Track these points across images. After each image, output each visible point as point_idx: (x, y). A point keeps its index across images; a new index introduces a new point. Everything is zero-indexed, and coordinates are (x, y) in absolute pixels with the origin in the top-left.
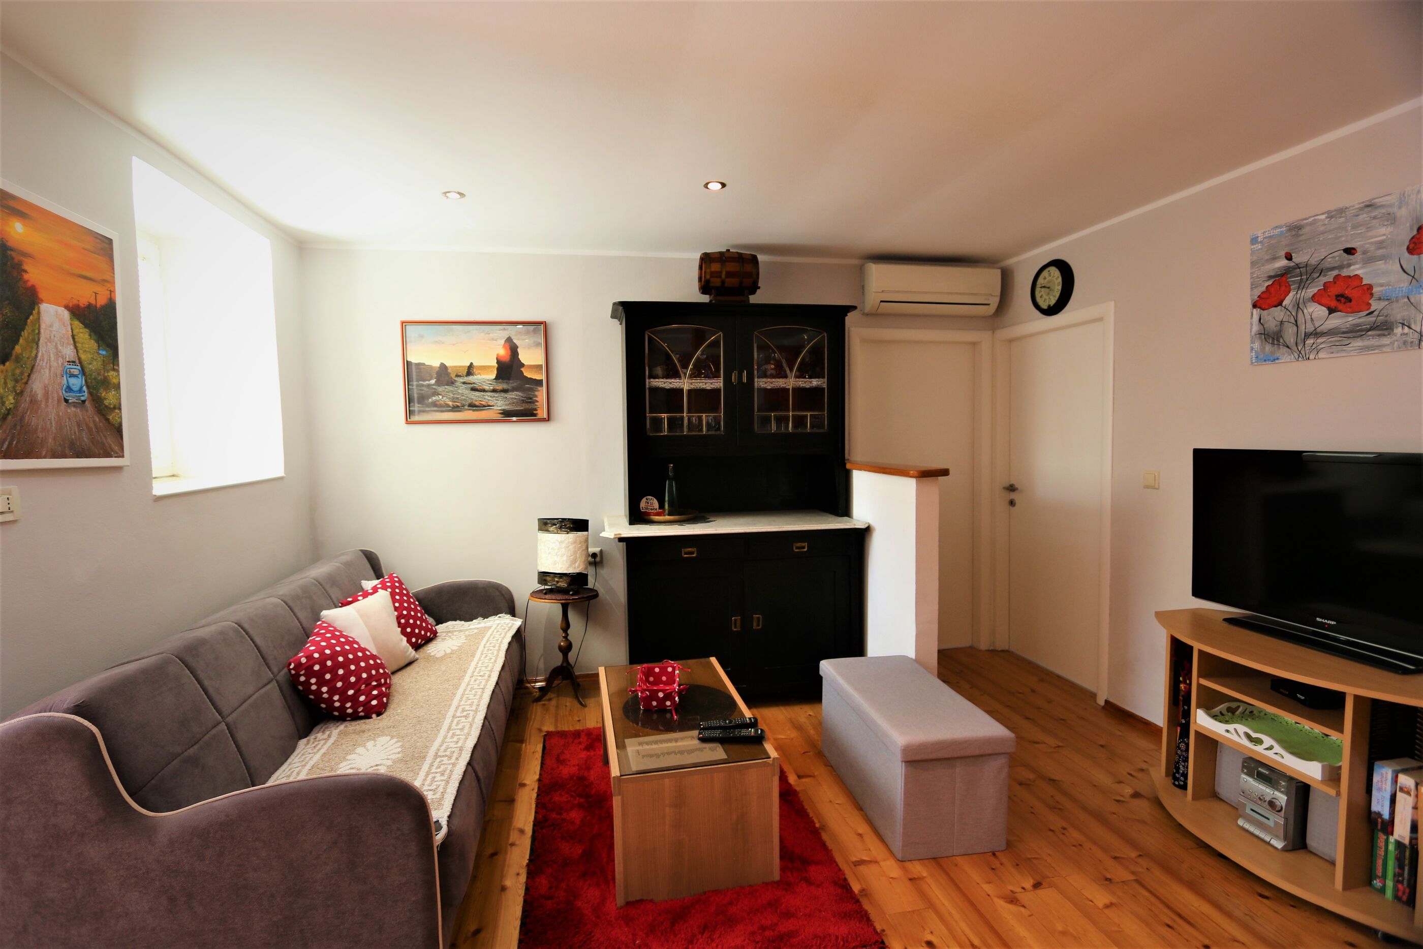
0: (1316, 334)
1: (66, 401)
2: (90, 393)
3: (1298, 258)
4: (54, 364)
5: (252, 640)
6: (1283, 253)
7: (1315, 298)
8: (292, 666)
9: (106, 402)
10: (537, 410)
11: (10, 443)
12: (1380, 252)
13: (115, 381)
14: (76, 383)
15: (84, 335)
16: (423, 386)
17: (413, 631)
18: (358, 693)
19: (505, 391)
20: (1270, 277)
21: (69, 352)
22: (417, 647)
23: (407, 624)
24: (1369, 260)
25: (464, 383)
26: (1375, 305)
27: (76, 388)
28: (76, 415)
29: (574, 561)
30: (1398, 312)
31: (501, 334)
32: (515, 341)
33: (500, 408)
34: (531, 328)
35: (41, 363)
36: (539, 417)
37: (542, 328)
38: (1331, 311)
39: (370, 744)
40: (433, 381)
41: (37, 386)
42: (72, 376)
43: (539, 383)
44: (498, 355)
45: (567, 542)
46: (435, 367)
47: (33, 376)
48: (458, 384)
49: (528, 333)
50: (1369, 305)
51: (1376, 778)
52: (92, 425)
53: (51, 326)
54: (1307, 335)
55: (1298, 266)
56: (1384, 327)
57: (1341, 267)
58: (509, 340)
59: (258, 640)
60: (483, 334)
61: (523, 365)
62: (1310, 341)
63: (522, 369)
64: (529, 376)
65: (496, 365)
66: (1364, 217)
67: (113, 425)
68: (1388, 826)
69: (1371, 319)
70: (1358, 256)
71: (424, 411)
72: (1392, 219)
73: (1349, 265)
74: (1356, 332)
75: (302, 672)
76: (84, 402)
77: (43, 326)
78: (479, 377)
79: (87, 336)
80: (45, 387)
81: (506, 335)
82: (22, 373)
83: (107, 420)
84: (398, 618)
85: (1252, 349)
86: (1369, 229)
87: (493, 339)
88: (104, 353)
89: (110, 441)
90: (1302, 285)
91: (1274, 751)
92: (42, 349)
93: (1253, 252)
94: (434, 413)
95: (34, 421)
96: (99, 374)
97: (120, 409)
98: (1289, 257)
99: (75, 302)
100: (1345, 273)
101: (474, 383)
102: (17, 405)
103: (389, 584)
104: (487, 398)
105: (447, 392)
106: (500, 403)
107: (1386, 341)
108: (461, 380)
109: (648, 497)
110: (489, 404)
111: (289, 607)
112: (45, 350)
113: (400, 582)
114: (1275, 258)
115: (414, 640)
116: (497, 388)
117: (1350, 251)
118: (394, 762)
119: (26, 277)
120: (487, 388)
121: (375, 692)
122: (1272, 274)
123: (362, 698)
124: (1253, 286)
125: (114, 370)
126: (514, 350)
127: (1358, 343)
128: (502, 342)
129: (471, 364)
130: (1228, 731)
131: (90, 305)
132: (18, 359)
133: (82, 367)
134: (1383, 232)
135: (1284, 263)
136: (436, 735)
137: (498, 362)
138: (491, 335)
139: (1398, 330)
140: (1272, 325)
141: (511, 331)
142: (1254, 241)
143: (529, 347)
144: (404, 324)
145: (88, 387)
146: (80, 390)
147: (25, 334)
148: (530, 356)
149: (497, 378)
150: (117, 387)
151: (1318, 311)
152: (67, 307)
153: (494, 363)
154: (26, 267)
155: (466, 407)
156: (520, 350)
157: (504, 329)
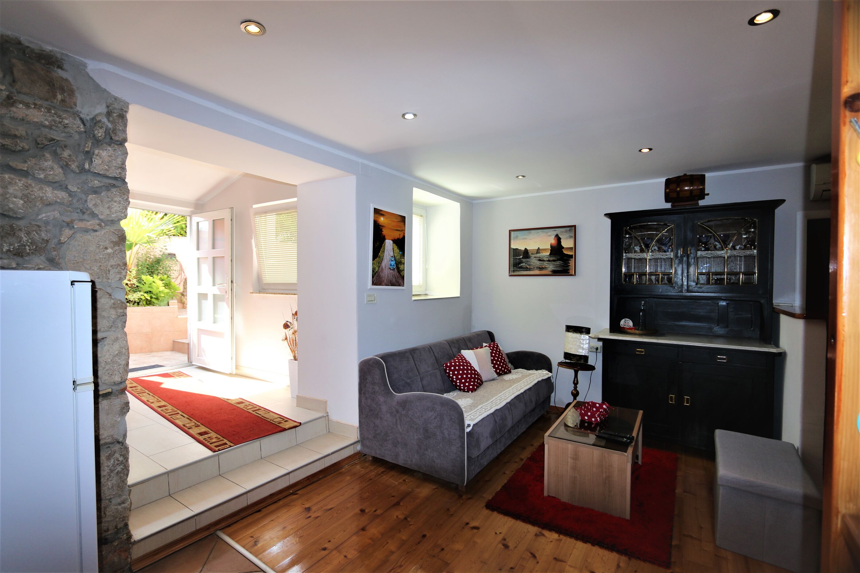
1: (390, 268)
2: (396, 266)
4: (388, 258)
5: (433, 353)
8: (445, 365)
9: (400, 269)
10: (569, 270)
11: (376, 281)
13: (403, 262)
14: (393, 263)
15: (396, 248)
16: (517, 259)
17: (498, 367)
18: (466, 382)
19: (554, 261)
21: (392, 254)
22: (499, 374)
23: (496, 364)
25: (535, 257)
27: (393, 265)
28: (392, 273)
31: (553, 233)
32: (560, 236)
33: (551, 269)
34: (568, 229)
35: (385, 258)
36: (570, 273)
37: (573, 228)
39: (463, 399)
40: (521, 257)
41: (383, 265)
42: (392, 261)
43: (571, 256)
44: (551, 243)
46: (522, 250)
47: (383, 262)
48: (532, 258)
49: (566, 232)
52: (396, 276)
53: (388, 246)
58: (557, 236)
59: (436, 354)
60: (545, 234)
61: (563, 248)
63: (563, 250)
64: (566, 253)
65: (550, 248)
67: (402, 276)
71: (516, 271)
75: (448, 369)
76: (394, 269)
77: (386, 247)
78: (542, 254)
79: (397, 248)
80: (385, 264)
81: (555, 233)
82: (380, 261)
83: (400, 274)
84: (492, 361)
87: (549, 236)
88: (401, 253)
89: (401, 281)
92: (385, 253)
94: (522, 272)
95: (382, 274)
96: (399, 260)
97: (404, 271)
99: (394, 238)
101: (540, 257)
102: (378, 270)
103: (492, 346)
104: (545, 264)
105: (527, 262)
106: (551, 267)
108: (534, 256)
109: (626, 319)
110: (546, 267)
111: (449, 345)
112: (386, 253)
113: (497, 346)
115: (498, 371)
116: (550, 259)
118: (467, 405)
119: (383, 233)
120: (545, 259)
121: (472, 383)
123: (467, 384)
125: (403, 258)
126: (558, 239)
128: (554, 237)
129: (539, 248)
131: (398, 238)
132: (379, 257)
133: (395, 258)
136: (486, 402)
137: (551, 247)
138: (549, 234)
141: (558, 231)
143: (567, 238)
144: (510, 231)
145: (396, 264)
146: (394, 265)
147: (382, 249)
148: (567, 243)
149: (550, 254)
150: (404, 264)
152: (392, 240)
153: (549, 247)
154: (383, 230)
155: (535, 269)
156: (562, 240)
157: (555, 230)
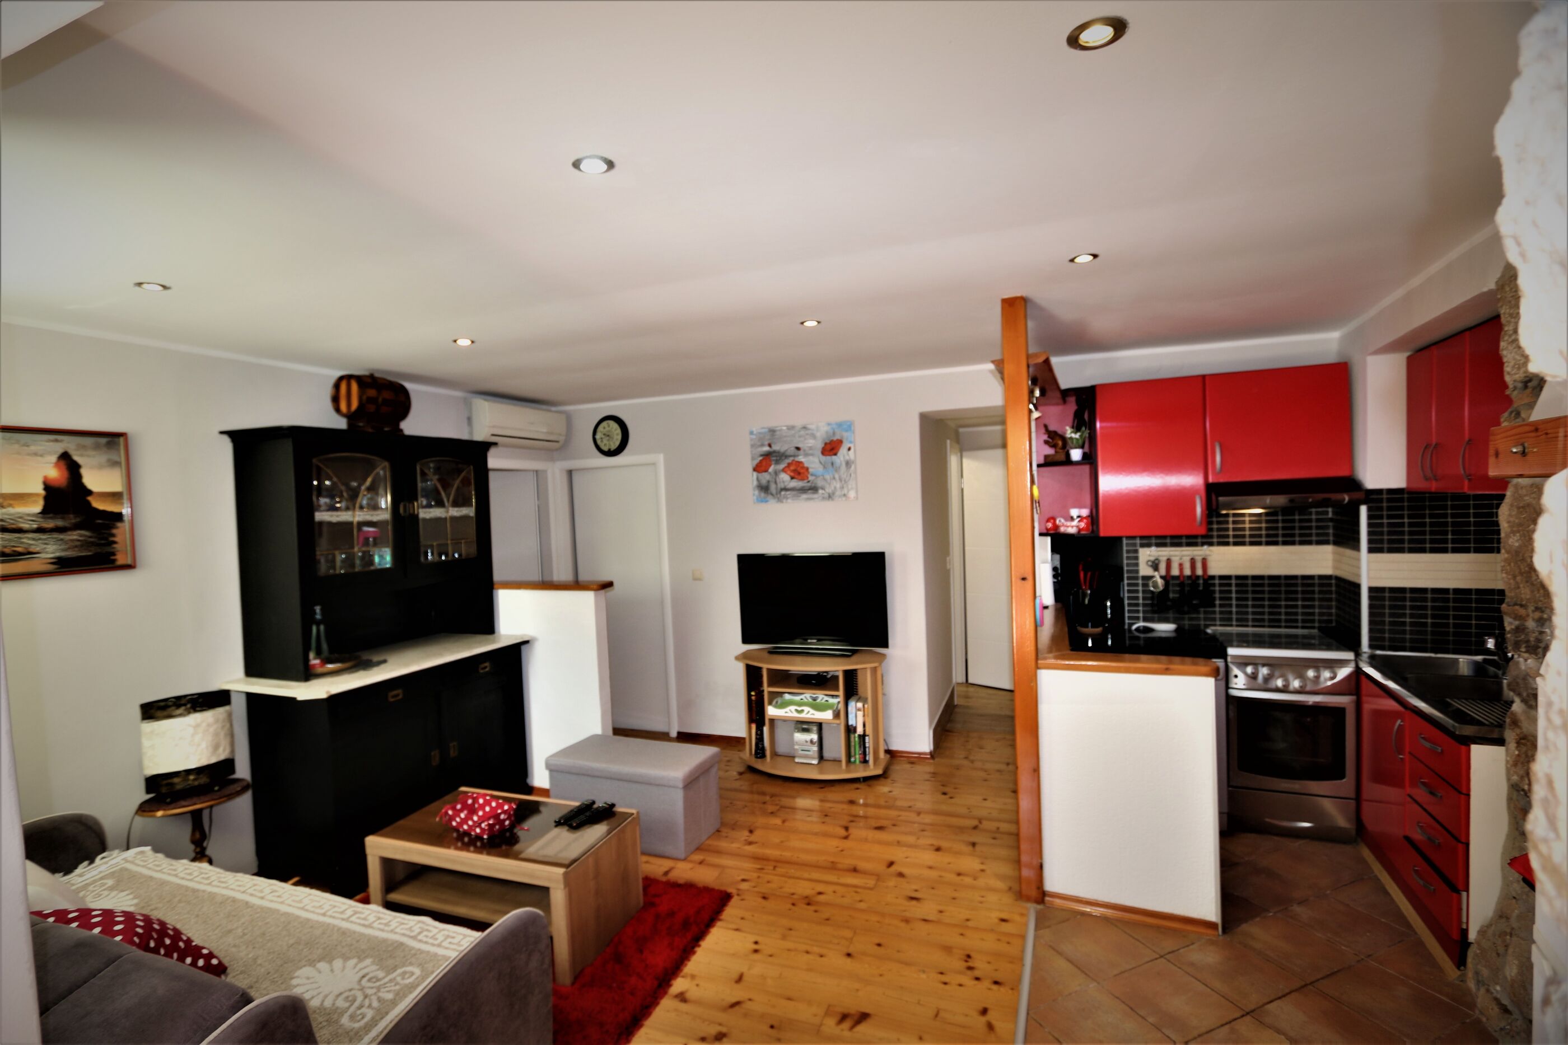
0: (786, 489)
3: (776, 447)
6: (766, 443)
7: (784, 470)
12: (811, 452)
20: (761, 455)
24: (806, 455)
26: (811, 478)
29: (216, 747)
30: (820, 483)
31: (50, 448)
32: (75, 458)
34: (103, 440)
37: (117, 441)
38: (792, 478)
43: (119, 517)
44: (44, 478)
45: (204, 725)
49: (97, 447)
50: (808, 478)
51: (850, 709)
54: (782, 490)
55: (774, 452)
56: (814, 489)
57: (794, 456)
58: (65, 457)
60: (16, 446)
61: (90, 493)
62: (783, 493)
63: (90, 498)
65: (43, 492)
66: (802, 433)
68: (855, 729)
69: (809, 484)
70: (801, 452)
72: (814, 437)
73: (798, 456)
74: (803, 490)
81: (59, 448)
85: (754, 495)
86: (805, 439)
87: (36, 454)
90: (777, 462)
91: (810, 713)
93: (751, 440)
98: (770, 445)
100: (797, 459)
107: (815, 496)
114: (762, 445)
117: (798, 449)
122: (762, 453)
124: (753, 459)
126: (69, 464)
127: (804, 496)
128: (54, 458)
130: (786, 712)
134: (811, 442)
135: (766, 449)
137: (47, 488)
138: (32, 448)
139: (820, 491)
140: (764, 482)
141: (68, 444)
142: (751, 433)
143: (100, 467)
148: (101, 480)
149: (45, 512)
151: (785, 477)
153: (39, 489)
156: (84, 471)
157: (56, 441)
